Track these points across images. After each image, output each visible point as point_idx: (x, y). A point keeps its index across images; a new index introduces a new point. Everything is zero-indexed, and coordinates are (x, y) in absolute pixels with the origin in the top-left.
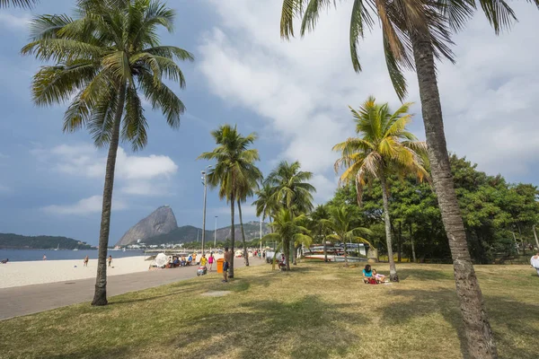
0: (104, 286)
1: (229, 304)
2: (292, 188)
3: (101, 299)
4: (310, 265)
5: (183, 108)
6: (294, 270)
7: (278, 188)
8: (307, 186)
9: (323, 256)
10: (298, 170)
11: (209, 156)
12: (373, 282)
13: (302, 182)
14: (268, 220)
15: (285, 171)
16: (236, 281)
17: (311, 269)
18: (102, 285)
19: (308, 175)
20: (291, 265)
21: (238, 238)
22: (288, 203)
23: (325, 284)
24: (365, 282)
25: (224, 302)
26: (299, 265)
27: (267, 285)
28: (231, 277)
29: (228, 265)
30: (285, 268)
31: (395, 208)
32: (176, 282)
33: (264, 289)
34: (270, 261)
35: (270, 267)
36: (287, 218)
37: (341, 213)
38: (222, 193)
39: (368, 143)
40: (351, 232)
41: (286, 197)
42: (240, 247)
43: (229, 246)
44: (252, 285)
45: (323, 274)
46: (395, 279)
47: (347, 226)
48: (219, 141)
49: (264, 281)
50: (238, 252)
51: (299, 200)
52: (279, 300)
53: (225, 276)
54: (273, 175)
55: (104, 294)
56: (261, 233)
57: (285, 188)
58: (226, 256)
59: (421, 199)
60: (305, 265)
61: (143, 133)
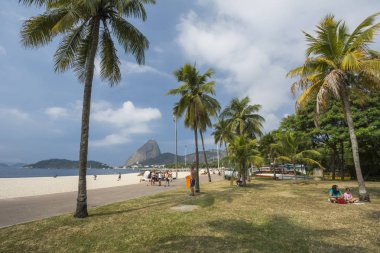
0: (85, 200)
1: (197, 221)
2: (244, 118)
3: (82, 211)
4: (263, 182)
5: (147, 42)
6: (250, 186)
7: (232, 120)
8: (257, 117)
9: (272, 175)
10: (249, 104)
11: (174, 92)
12: (342, 201)
13: (252, 113)
14: (223, 147)
15: (237, 106)
16: (203, 196)
17: (265, 185)
18: (82, 199)
19: (256, 108)
20: (247, 182)
21: (202, 161)
22: (241, 131)
23: (288, 202)
24: (332, 201)
25: (191, 218)
26: (252, 182)
27: (230, 200)
28: (197, 191)
29: (194, 181)
30: (242, 184)
31: (342, 132)
32: (153, 195)
33: (228, 205)
34: (228, 178)
35: (228, 183)
36: (241, 143)
37: (289, 139)
38: (187, 123)
39: (328, 61)
40: (301, 154)
41: (238, 127)
42: (204, 167)
43: (195, 166)
44: (216, 200)
45: (278, 191)
46: (366, 199)
47: (296, 149)
48: (180, 79)
49: (227, 196)
50: (201, 171)
51: (251, 128)
52: (248, 220)
53: (193, 191)
54: (228, 109)
55: (85, 207)
56: (218, 157)
57: (238, 119)
58: (192, 174)
59: (369, 122)
60: (258, 182)
61: (118, 71)
